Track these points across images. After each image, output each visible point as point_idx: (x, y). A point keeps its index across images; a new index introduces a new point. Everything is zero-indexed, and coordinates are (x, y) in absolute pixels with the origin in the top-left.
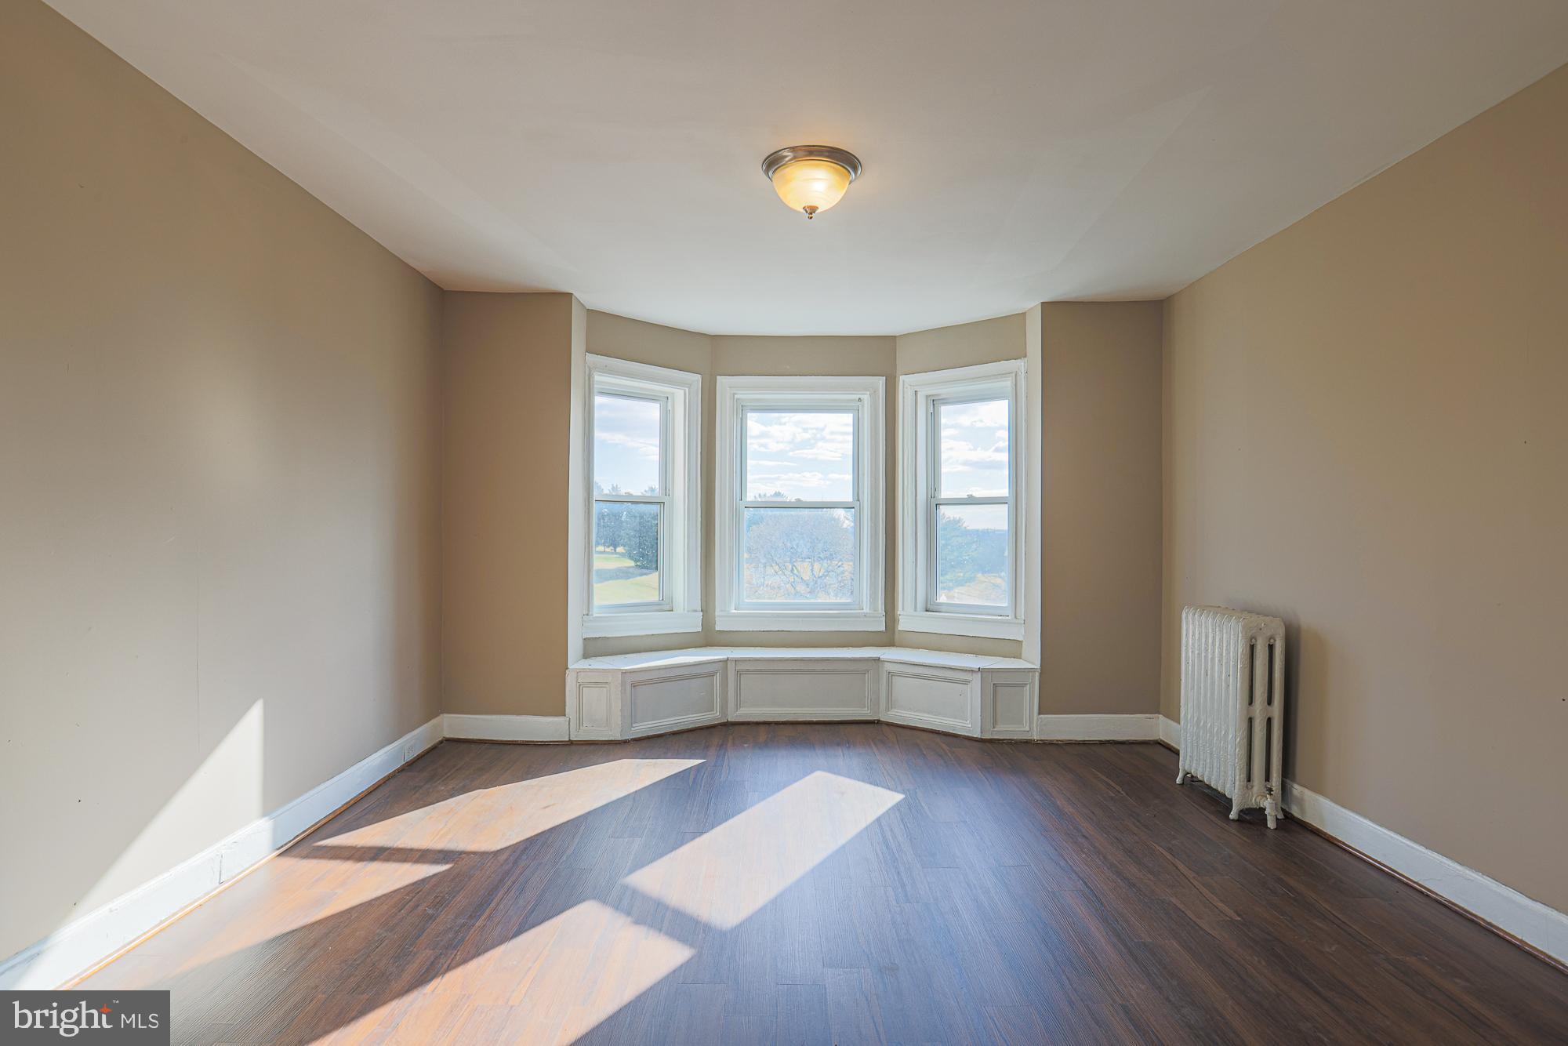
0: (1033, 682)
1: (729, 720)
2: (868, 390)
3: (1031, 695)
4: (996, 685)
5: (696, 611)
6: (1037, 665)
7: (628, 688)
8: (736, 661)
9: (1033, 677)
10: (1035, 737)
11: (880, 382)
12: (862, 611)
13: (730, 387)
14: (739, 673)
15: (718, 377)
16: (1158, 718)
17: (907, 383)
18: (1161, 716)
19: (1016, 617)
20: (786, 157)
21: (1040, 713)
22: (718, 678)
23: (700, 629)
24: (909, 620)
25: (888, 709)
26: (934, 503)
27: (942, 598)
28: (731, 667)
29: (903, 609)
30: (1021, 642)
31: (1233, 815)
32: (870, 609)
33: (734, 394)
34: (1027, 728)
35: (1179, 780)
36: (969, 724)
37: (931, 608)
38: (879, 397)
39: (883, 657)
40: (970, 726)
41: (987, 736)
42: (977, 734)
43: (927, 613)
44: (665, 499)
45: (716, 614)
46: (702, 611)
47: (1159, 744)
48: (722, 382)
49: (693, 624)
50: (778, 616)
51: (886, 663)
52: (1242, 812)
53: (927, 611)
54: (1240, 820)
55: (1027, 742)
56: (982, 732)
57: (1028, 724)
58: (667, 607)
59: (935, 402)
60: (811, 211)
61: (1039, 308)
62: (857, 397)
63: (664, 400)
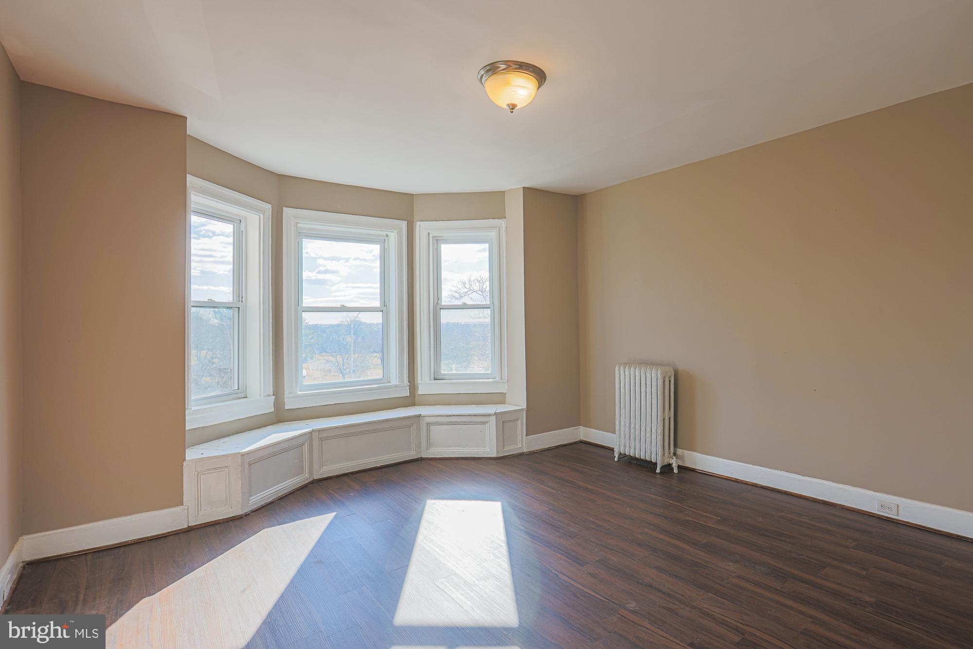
0: (523, 417)
1: (315, 478)
2: (396, 230)
3: (521, 425)
4: (504, 421)
5: (270, 395)
6: (525, 407)
7: (247, 466)
8: (320, 431)
9: (523, 414)
10: (525, 451)
11: (404, 224)
12: (390, 384)
13: (294, 217)
14: (321, 440)
15: (284, 208)
16: (580, 428)
17: (422, 228)
18: (581, 427)
19: (501, 379)
20: (500, 67)
21: (527, 436)
22: (306, 447)
23: (273, 410)
24: (425, 386)
25: (427, 449)
26: (437, 309)
27: (444, 370)
28: (315, 437)
29: (422, 380)
30: (505, 394)
31: (658, 471)
32: (399, 382)
33: (298, 223)
34: (520, 446)
35: (616, 459)
36: (490, 449)
37: (438, 377)
38: (403, 234)
39: (423, 413)
40: (489, 450)
41: (500, 455)
42: (494, 455)
43: (436, 381)
44: (240, 305)
45: (286, 396)
46: (273, 395)
47: (582, 442)
48: (288, 213)
49: (267, 406)
50: (335, 393)
51: (427, 418)
52: (662, 468)
53: (435, 379)
54: (661, 473)
55: (522, 454)
56: (497, 453)
57: (520, 444)
58: (242, 395)
59: (438, 241)
60: (513, 107)
61: (521, 192)
62: (385, 233)
63: (237, 222)
